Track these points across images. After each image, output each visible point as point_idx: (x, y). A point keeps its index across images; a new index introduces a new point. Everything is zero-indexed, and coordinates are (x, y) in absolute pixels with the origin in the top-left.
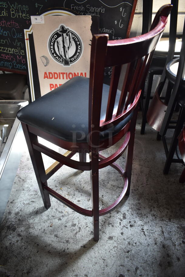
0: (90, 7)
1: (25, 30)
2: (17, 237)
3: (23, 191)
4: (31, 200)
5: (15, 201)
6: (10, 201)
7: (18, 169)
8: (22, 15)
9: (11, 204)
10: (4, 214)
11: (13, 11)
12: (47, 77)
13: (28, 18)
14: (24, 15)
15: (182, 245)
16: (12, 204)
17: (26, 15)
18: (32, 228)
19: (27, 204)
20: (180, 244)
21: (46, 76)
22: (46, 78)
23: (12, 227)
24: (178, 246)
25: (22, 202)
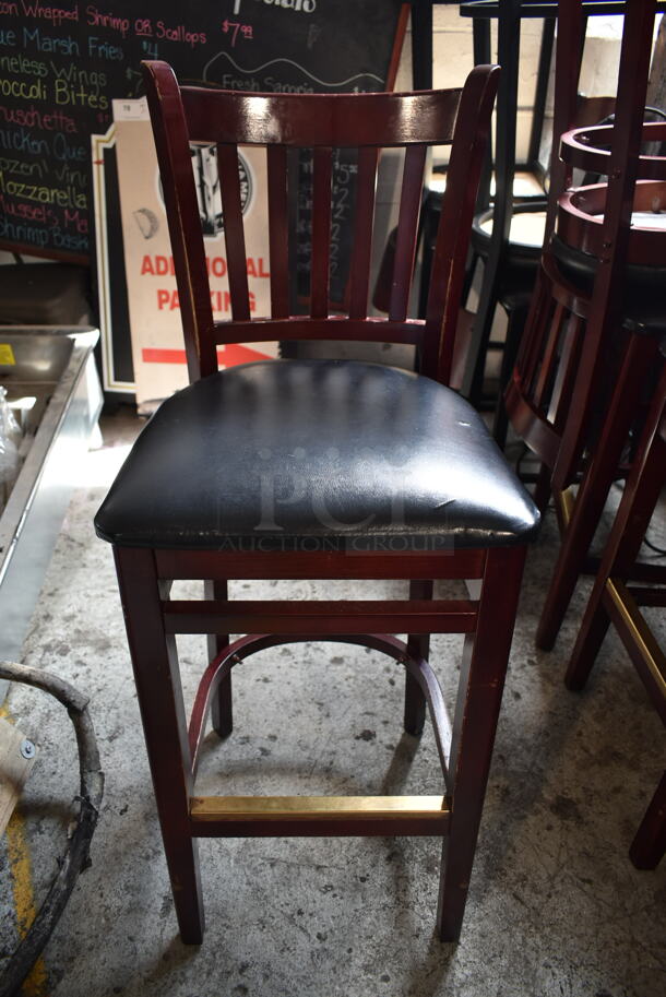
0: (274, 83)
1: (94, 138)
2: (75, 668)
3: (82, 570)
4: (107, 588)
5: (60, 592)
6: (46, 592)
7: (65, 521)
8: (86, 99)
9: (50, 598)
10: (32, 619)
11: (61, 86)
12: (151, 270)
13: (103, 105)
14: (93, 98)
15: (529, 668)
16: (54, 599)
17: (98, 98)
18: (116, 647)
19: (97, 597)
20: (523, 666)
21: (148, 266)
22: (148, 274)
23: (57, 646)
24: (517, 670)
25: (82, 593)
